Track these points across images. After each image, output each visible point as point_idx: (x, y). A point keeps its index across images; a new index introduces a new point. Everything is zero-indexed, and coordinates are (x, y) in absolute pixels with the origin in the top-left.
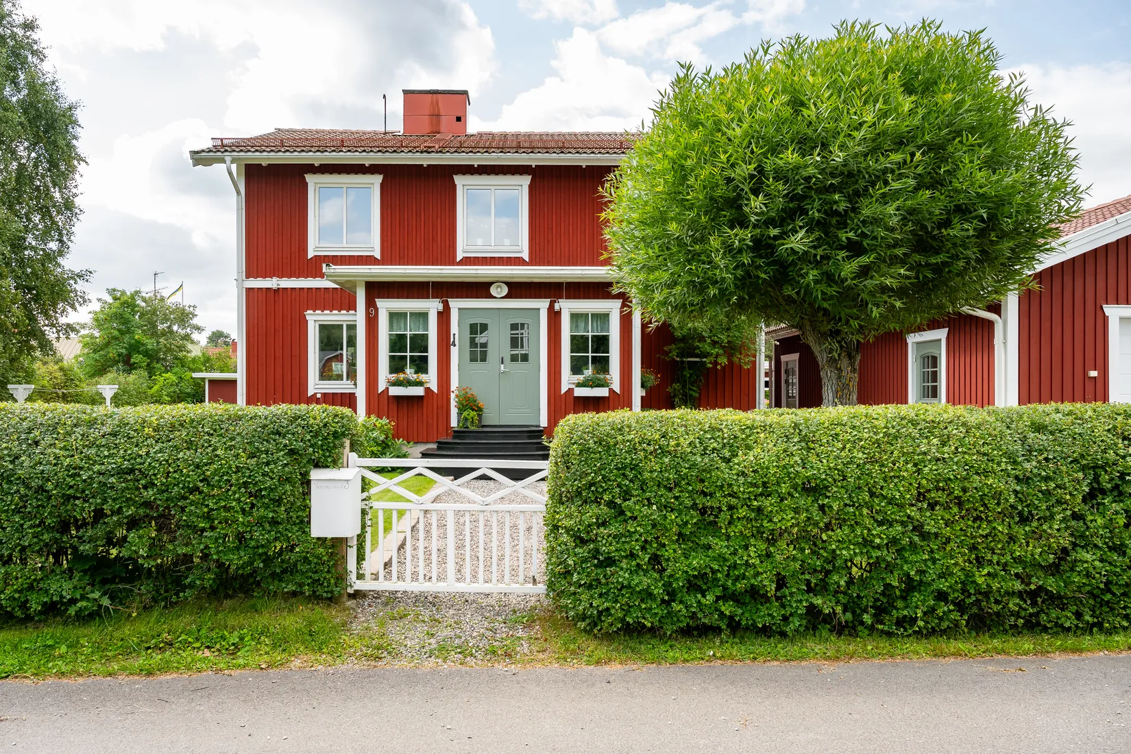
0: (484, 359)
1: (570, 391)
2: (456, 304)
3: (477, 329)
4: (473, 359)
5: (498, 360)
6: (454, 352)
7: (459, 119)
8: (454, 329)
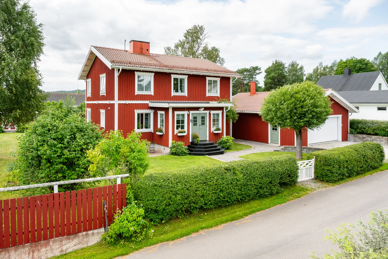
0: (196, 125)
1: (213, 132)
2: (191, 112)
3: (195, 118)
4: (194, 125)
5: (199, 125)
6: (191, 123)
7: (147, 50)
8: (191, 118)
